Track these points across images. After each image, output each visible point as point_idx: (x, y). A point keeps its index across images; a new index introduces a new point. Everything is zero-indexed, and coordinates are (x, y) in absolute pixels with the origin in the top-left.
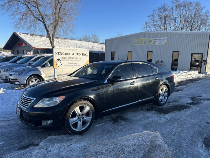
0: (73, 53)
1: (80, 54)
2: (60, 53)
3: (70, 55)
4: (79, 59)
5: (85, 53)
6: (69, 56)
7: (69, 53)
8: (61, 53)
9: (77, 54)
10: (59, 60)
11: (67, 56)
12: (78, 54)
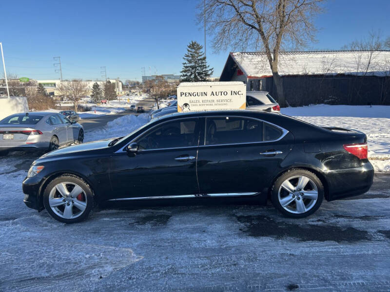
0: (212, 92)
1: (226, 93)
2: (187, 94)
3: (206, 95)
4: (225, 103)
5: (236, 90)
6: (204, 98)
7: (204, 93)
8: (189, 93)
9: (220, 93)
10: (186, 105)
11: (201, 98)
12: (223, 93)
